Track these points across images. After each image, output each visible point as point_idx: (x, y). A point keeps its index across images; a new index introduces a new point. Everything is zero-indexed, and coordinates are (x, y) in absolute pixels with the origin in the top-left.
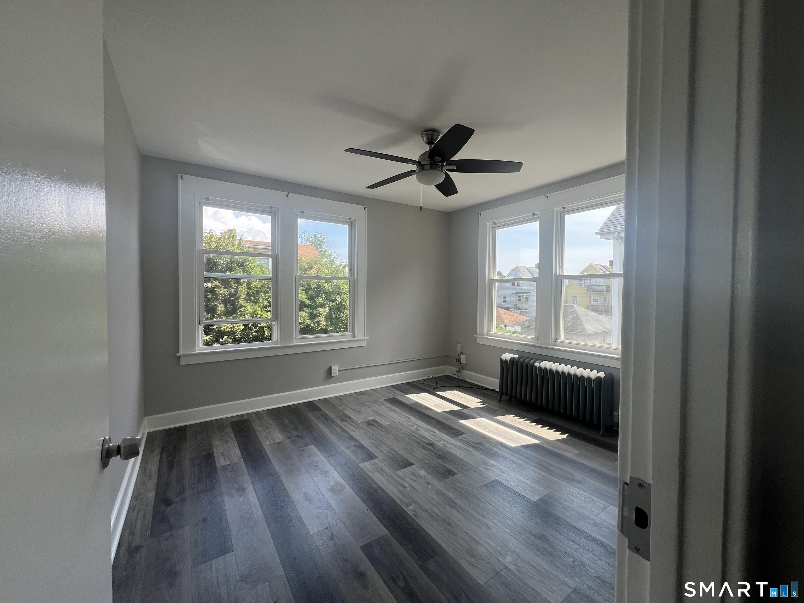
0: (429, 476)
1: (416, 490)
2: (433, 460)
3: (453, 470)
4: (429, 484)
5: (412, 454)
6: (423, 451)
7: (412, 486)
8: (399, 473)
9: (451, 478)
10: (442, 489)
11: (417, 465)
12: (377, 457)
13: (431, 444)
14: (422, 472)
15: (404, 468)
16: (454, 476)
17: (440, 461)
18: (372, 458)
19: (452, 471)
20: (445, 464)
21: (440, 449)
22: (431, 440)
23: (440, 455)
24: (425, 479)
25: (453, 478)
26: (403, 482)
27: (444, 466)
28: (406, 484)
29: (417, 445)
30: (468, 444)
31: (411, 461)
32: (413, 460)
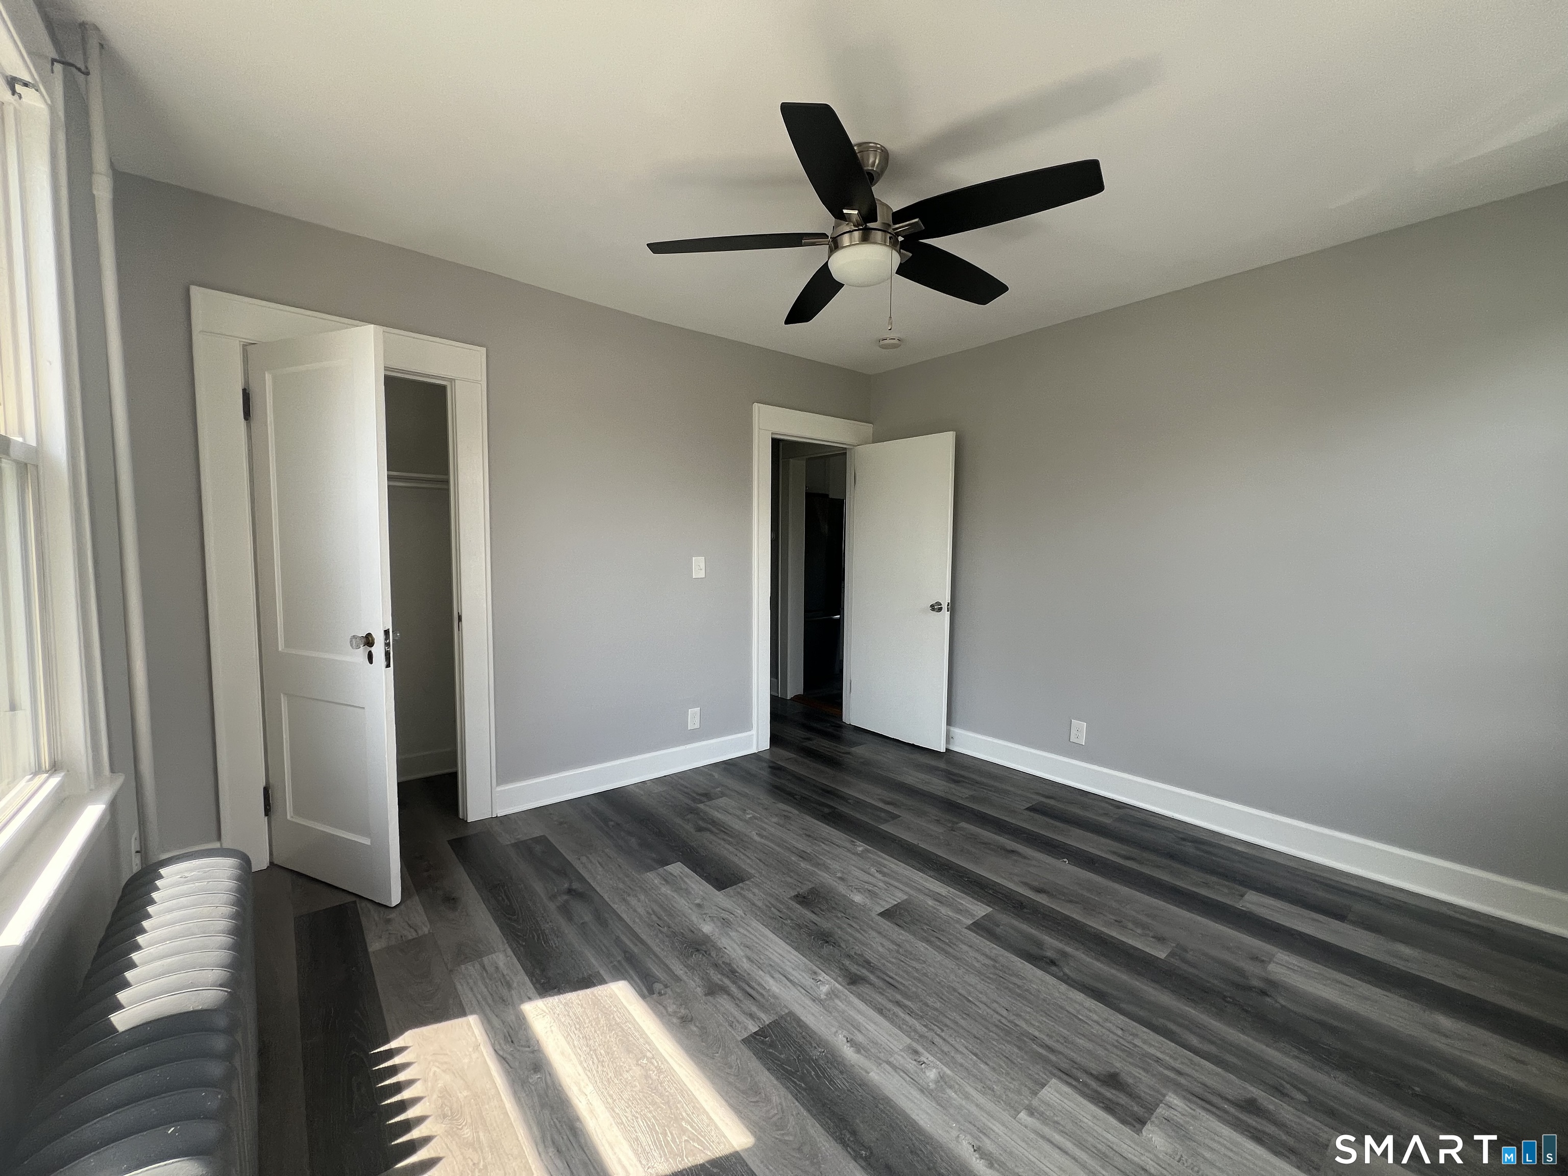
0: (843, 892)
1: (862, 870)
2: (840, 927)
3: (798, 906)
4: (841, 879)
5: (893, 942)
6: (869, 955)
7: (869, 874)
8: (900, 897)
9: (803, 889)
10: (819, 872)
11: (874, 914)
12: (968, 928)
13: (853, 980)
14: (858, 898)
15: (895, 905)
16: (796, 893)
17: (826, 925)
18: (975, 924)
19: (800, 903)
20: (813, 917)
21: (827, 962)
22: (856, 1001)
23: (827, 942)
24: (850, 886)
25: (798, 889)
26: (886, 879)
27: (815, 914)
28: (879, 876)
29: (891, 974)
30: (749, 985)
31: (890, 924)
32: (885, 924)
